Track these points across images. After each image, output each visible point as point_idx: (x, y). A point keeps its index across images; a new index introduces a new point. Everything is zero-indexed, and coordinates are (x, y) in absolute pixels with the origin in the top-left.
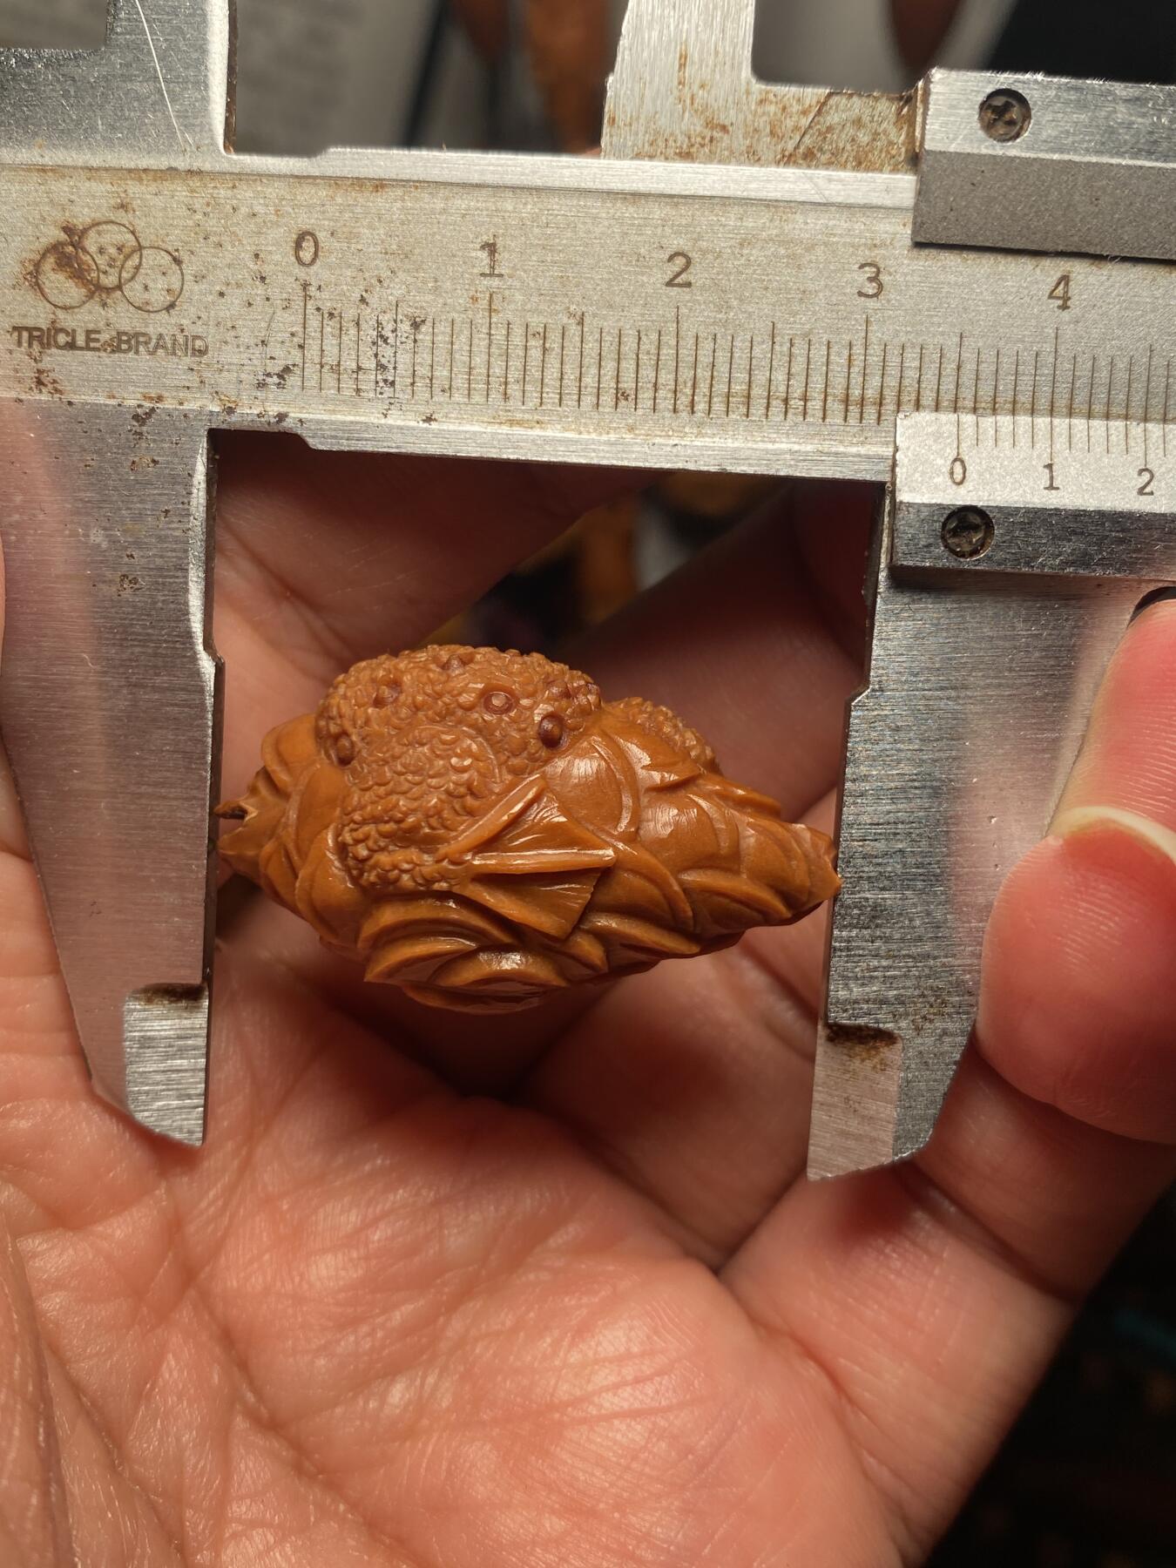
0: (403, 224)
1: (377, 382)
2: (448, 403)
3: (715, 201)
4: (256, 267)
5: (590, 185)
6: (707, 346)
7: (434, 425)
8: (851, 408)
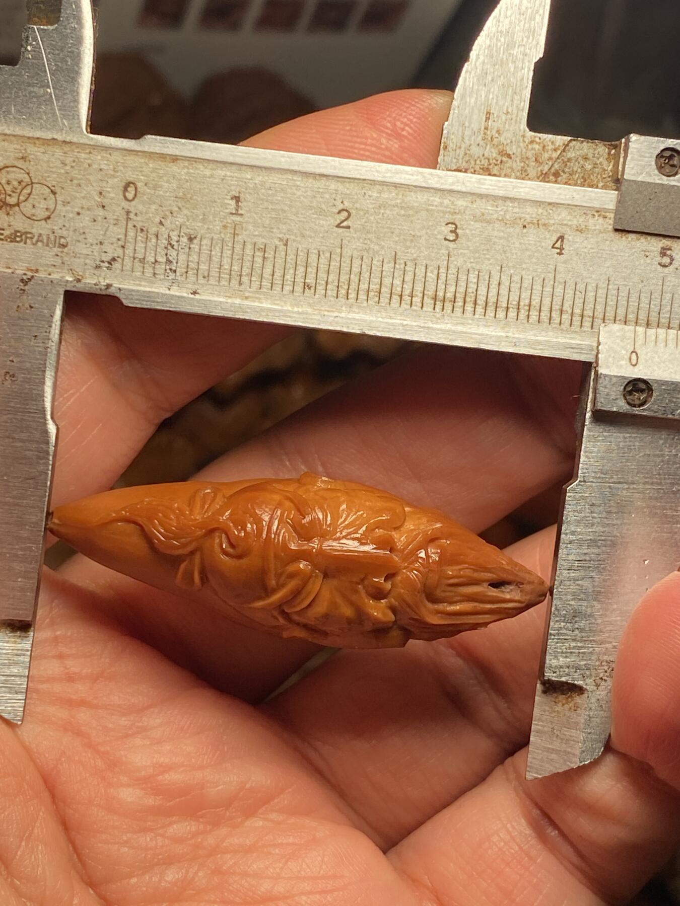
0: (187, 181)
1: (166, 270)
2: (206, 285)
3: (366, 182)
4: (99, 200)
5: (296, 168)
6: (357, 263)
7: (197, 296)
8: (437, 303)
